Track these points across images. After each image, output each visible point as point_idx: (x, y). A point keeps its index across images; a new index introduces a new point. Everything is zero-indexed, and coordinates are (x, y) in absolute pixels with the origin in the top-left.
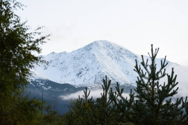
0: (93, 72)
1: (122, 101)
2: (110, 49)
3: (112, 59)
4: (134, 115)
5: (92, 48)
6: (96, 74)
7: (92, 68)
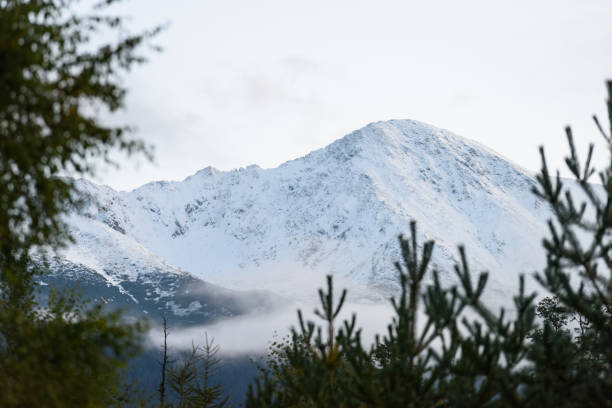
0: (362, 245)
1: (485, 329)
2: (430, 153)
3: (435, 194)
4: (537, 387)
5: (361, 150)
6: (375, 253)
7: (361, 229)
